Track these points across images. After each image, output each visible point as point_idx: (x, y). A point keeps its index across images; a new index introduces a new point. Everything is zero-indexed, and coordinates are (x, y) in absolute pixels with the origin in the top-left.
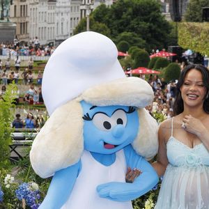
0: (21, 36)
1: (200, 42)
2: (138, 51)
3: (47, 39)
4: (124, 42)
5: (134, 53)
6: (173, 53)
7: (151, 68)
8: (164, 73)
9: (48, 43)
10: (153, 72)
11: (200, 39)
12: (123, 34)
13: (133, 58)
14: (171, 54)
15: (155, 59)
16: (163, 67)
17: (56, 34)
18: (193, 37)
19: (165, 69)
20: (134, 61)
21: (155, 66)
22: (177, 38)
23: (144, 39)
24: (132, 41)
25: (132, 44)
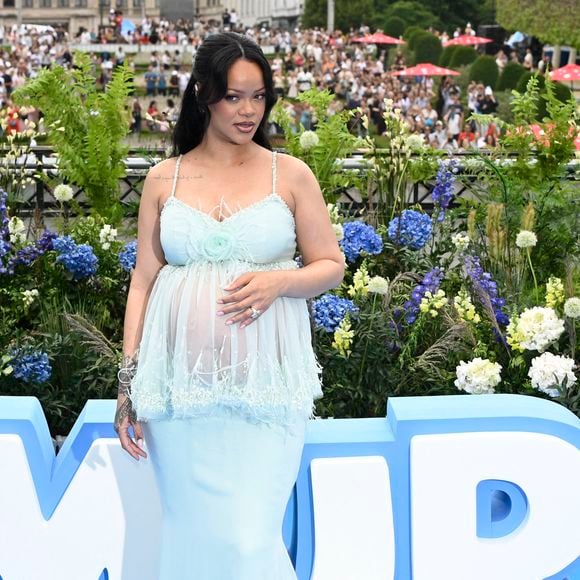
0: (208, 11)
1: (536, 18)
2: (421, 34)
3: (257, 16)
4: (397, 18)
5: (414, 37)
6: (487, 37)
7: (444, 66)
8: (468, 74)
9: (259, 22)
10: (447, 72)
11: (536, 13)
12: (396, 6)
13: (411, 47)
14: (483, 40)
15: (451, 49)
16: (466, 64)
17: (273, 7)
18: (524, 8)
19: (469, 66)
20: (413, 54)
21: (451, 63)
22: (494, 11)
23: (436, 14)
24: (413, 19)
25: (412, 23)
